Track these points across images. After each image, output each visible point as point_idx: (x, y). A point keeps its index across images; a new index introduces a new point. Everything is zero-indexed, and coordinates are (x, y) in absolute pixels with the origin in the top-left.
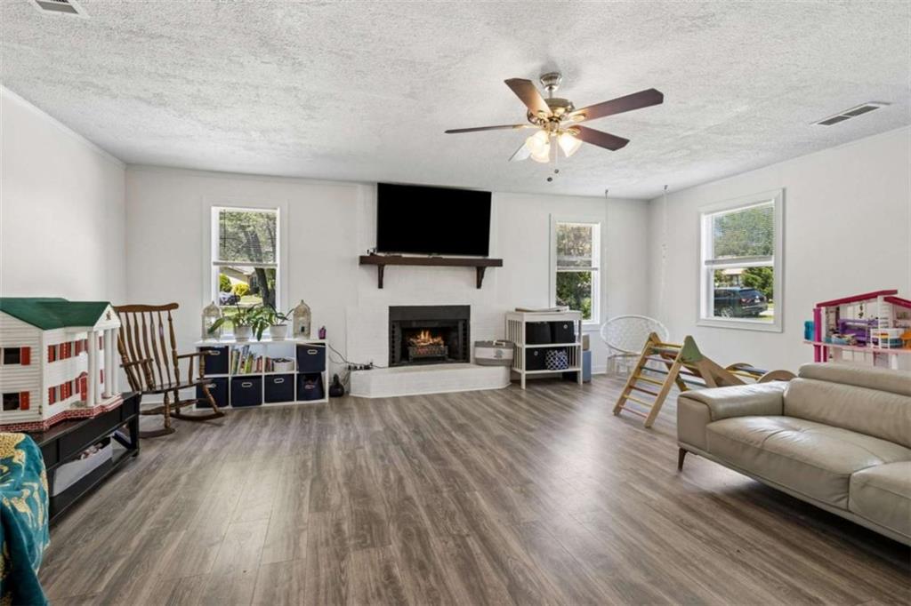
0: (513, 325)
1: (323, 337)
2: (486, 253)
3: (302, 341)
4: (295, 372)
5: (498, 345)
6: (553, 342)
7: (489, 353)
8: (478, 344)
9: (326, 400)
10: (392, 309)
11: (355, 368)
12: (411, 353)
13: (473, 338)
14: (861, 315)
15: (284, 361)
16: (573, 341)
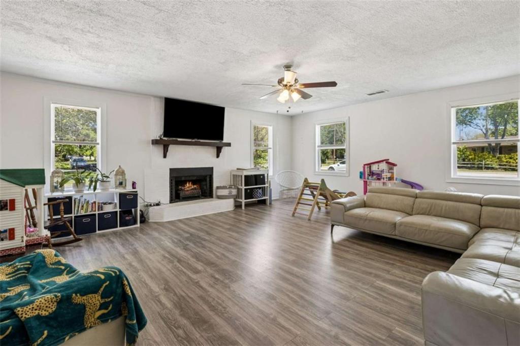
0: (235, 177)
1: (134, 187)
2: (222, 138)
3: (122, 191)
4: (118, 210)
5: (230, 187)
6: (256, 185)
7: (225, 192)
8: (218, 188)
9: (138, 225)
10: (172, 170)
11: (151, 205)
12: (181, 195)
13: (215, 185)
14: (378, 168)
15: (110, 203)
16: (265, 184)
